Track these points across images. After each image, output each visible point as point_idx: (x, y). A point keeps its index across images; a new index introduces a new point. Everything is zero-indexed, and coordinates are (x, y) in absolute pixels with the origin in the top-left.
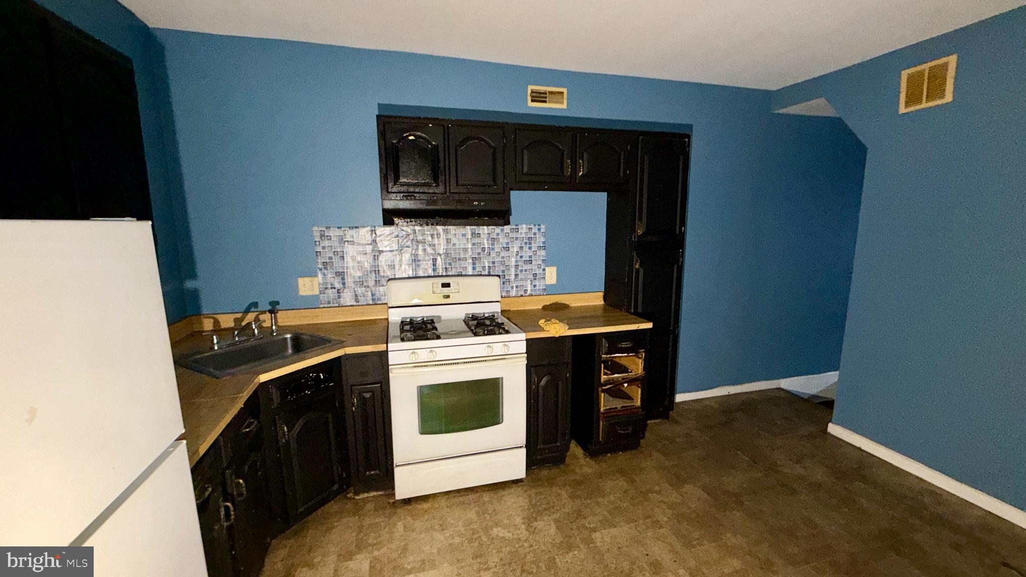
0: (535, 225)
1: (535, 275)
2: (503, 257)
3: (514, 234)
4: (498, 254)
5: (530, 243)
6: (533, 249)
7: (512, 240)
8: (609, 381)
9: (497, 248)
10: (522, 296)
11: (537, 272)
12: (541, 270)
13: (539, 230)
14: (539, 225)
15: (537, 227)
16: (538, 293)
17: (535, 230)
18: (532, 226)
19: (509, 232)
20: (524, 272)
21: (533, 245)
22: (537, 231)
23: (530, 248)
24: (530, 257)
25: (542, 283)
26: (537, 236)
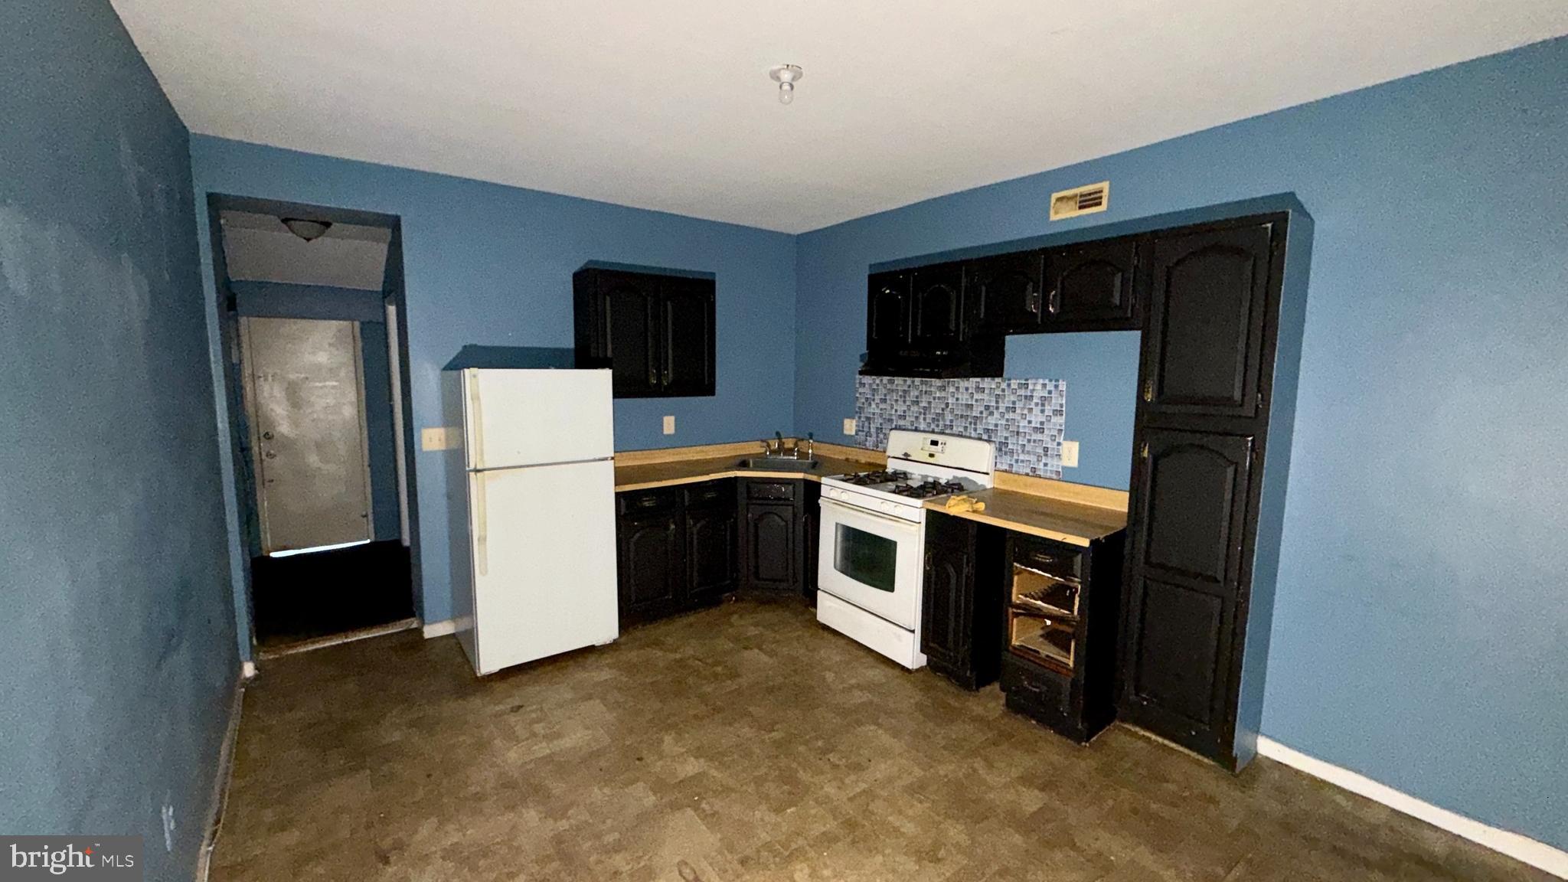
0: (1051, 381)
1: (1046, 449)
2: (1007, 420)
3: (1023, 390)
4: (1002, 415)
5: (1043, 405)
6: (1046, 413)
7: (1020, 398)
8: (1026, 605)
9: (1002, 407)
10: (1027, 475)
11: (1049, 446)
12: (1055, 444)
13: (1056, 387)
14: (1057, 380)
15: (1053, 383)
16: (1049, 475)
17: (1050, 386)
18: (1047, 381)
19: (1016, 387)
20: (1032, 444)
21: (1047, 407)
22: (1052, 389)
23: (1043, 411)
24: (1042, 423)
25: (1055, 462)
26: (1053, 395)
